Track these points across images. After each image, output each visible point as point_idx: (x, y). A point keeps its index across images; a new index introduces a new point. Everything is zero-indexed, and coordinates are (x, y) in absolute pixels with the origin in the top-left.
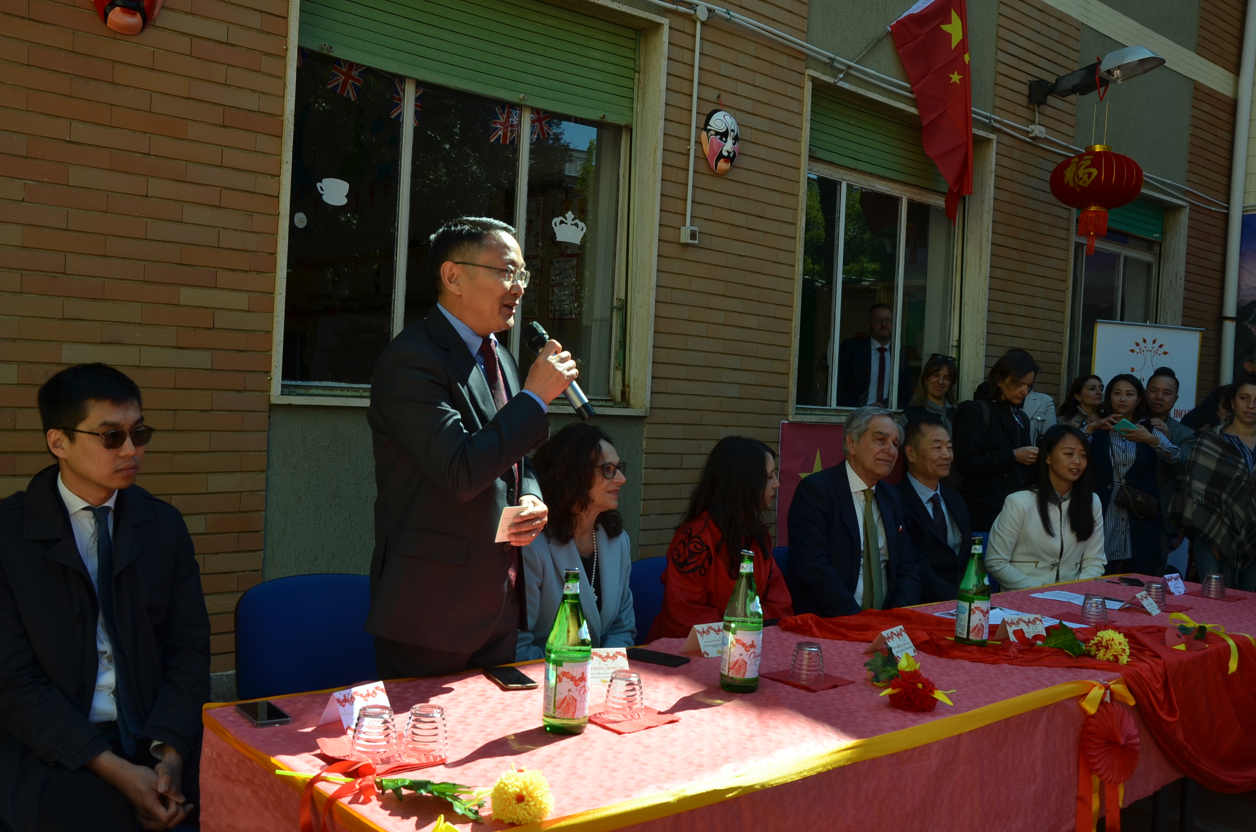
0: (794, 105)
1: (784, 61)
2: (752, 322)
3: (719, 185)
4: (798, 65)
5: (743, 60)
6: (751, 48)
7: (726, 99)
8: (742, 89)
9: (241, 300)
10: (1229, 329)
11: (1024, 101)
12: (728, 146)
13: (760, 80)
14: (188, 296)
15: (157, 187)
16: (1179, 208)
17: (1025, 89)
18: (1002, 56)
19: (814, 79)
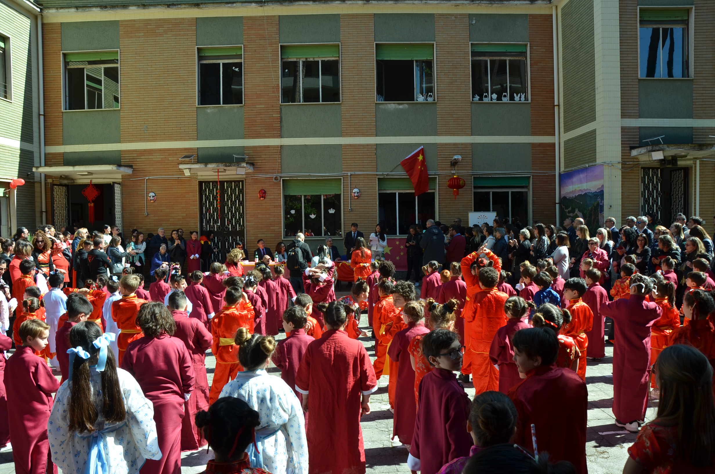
0: (374, 183)
1: (371, 176)
2: (367, 222)
3: (357, 200)
4: (375, 176)
5: (360, 179)
6: (363, 176)
7: (357, 186)
8: (361, 184)
9: (278, 228)
10: (557, 206)
11: (450, 166)
12: (356, 194)
13: (365, 181)
14: (271, 228)
15: (267, 216)
16: (530, 177)
17: (450, 163)
18: (439, 159)
19: (378, 178)
